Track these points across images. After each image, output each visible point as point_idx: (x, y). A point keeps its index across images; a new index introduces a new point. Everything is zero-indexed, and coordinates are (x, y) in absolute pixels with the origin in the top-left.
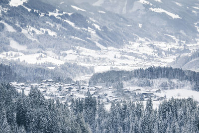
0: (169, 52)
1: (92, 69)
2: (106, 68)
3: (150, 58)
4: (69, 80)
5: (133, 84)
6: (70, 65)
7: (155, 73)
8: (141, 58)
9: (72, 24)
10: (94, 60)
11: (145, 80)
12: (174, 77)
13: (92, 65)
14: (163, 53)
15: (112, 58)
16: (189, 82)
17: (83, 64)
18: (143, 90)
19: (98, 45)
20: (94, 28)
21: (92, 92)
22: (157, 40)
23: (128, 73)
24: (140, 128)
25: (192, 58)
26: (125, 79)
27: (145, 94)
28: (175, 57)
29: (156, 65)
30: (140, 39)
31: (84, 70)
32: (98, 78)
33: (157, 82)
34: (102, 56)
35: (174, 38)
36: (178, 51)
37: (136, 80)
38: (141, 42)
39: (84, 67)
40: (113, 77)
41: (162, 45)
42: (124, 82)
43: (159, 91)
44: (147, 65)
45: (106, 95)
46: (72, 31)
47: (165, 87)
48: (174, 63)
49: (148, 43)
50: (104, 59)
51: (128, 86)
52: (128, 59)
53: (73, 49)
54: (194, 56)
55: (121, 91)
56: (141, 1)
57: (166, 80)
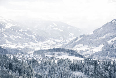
0: (60, 43)
1: (34, 49)
2: (39, 49)
3: (54, 45)
4: (26, 53)
5: (48, 54)
6: (26, 48)
7: (55, 50)
8: (50, 45)
9: (27, 34)
10: (35, 46)
11: (52, 53)
12: (62, 51)
14: (58, 43)
15: (41, 45)
16: (67, 53)
19: (36, 41)
20: (34, 35)
21: (34, 57)
22: (56, 39)
23: (46, 50)
24: (51, 69)
25: (68, 45)
27: (52, 57)
28: (62, 45)
29: (56, 47)
30: (50, 39)
31: (31, 50)
32: (36, 52)
33: (56, 53)
34: (37, 45)
35: (61, 38)
36: (63, 42)
37: (49, 53)
38: (50, 40)
39: (31, 49)
40: (41, 52)
41: (58, 41)
42: (45, 53)
43: (57, 56)
44: (52, 48)
45: (39, 58)
46: (27, 37)
47: (59, 55)
48: (62, 47)
49: (53, 40)
50: (38, 46)
51: (46, 55)
52: (46, 45)
53: (27, 43)
54: (68, 44)
55: (44, 57)
56: (50, 26)
57: (59, 53)
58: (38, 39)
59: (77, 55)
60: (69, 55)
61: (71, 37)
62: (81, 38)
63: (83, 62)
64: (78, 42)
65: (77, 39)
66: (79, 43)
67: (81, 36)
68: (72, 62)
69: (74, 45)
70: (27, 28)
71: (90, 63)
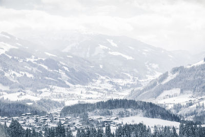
0: (125, 87)
1: (63, 103)
2: (75, 102)
3: (110, 92)
4: (44, 113)
5: (96, 114)
6: (45, 101)
7: (113, 104)
8: (102, 92)
9: (46, 68)
10: (65, 96)
11: (105, 110)
12: (129, 107)
13: (63, 100)
14: (121, 88)
15: (79, 93)
16: (141, 111)
17: (55, 100)
18: (104, 119)
19: (68, 83)
20: (64, 70)
21: (63, 122)
22: (115, 77)
23: (91, 105)
25: (143, 91)
26: (90, 111)
27: (106, 122)
28: (130, 91)
29: (115, 98)
30: (102, 77)
31: (56, 104)
32: (67, 110)
33: (116, 112)
34: (71, 93)
35: (129, 75)
36: (133, 86)
37: (98, 111)
38: (102, 80)
39: (56, 102)
40: (80, 109)
41: (119, 81)
42: (88, 112)
43: (117, 119)
44: (106, 98)
45: (74, 124)
46: (46, 74)
47: (121, 115)
48: (129, 96)
49: (108, 80)
50: (72, 94)
51: (92, 116)
52: (92, 93)
53: (48, 87)
54: (145, 90)
55: (86, 120)
56: (101, 47)
57: (122, 110)
58: (71, 77)
59: (167, 115)
60: (147, 116)
61: (152, 74)
62: (175, 75)
63: (178, 132)
64: (167, 84)
65: (165, 76)
66: (170, 86)
67: (175, 70)
68: (152, 131)
69: (159, 93)
70: (47, 53)
71: (194, 133)
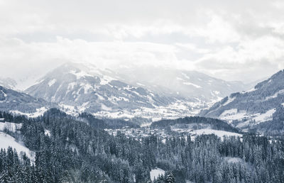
0: (196, 108)
1: (151, 120)
2: (160, 119)
3: (184, 112)
4: (138, 126)
5: (176, 127)
6: (137, 118)
7: (189, 120)
8: (179, 112)
9: (138, 94)
10: (152, 114)
11: (183, 124)
12: (200, 122)
13: (150, 117)
14: (192, 108)
15: (162, 113)
16: (210, 125)
17: (145, 117)
18: (182, 131)
19: (154, 105)
20: (150, 95)
21: (152, 133)
22: (188, 101)
23: (173, 120)
24: (184, 152)
26: (172, 125)
28: (200, 110)
29: (189, 115)
30: (178, 101)
31: (146, 120)
32: (155, 125)
33: (191, 125)
34: (156, 112)
35: (198, 99)
36: (201, 107)
37: (178, 125)
38: (179, 103)
40: (164, 124)
41: (191, 104)
42: (171, 127)
43: (192, 130)
44: (183, 116)
45: (161, 134)
46: (138, 98)
47: (195, 128)
48: (200, 114)
49: (183, 103)
51: (174, 128)
52: (171, 112)
53: (139, 108)
54: (211, 109)
55: (169, 131)
56: (178, 78)
57: (196, 124)
59: (228, 128)
60: (213, 128)
61: (215, 98)
62: (233, 99)
63: (241, 140)
64: (227, 105)
65: (226, 99)
66: (229, 107)
67: (233, 95)
68: (222, 140)
69: (221, 112)
70: (139, 84)
71: (254, 141)
